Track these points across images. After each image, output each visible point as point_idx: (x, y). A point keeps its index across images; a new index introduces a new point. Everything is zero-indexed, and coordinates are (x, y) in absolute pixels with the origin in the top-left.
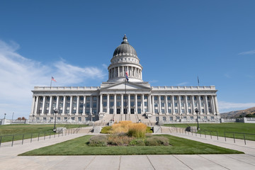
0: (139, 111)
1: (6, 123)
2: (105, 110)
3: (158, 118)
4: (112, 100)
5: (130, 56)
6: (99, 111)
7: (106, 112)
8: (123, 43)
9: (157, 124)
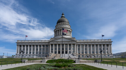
0: (70, 52)
1: (4, 58)
2: (52, 52)
3: (79, 56)
4: (56, 47)
5: (65, 24)
6: (49, 52)
7: (53, 53)
8: (62, 17)
9: (78, 59)
